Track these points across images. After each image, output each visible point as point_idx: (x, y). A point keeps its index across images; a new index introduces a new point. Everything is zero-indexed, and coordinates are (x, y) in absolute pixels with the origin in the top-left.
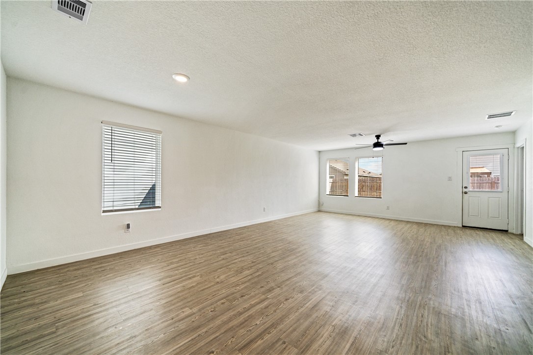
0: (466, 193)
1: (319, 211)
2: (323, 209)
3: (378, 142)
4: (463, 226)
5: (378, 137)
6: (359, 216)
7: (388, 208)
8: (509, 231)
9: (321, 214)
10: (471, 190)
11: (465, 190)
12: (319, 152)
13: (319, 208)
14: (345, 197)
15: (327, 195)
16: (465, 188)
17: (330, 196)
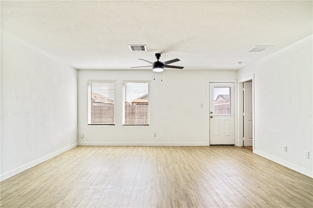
0: (211, 117)
1: (78, 146)
2: (83, 142)
3: (158, 62)
4: (210, 145)
5: (158, 56)
6: (127, 146)
7: (155, 135)
8: (235, 145)
9: (83, 150)
10: (215, 115)
11: (211, 115)
12: (78, 70)
13: (78, 142)
14: (111, 126)
15: (89, 125)
16: (211, 113)
17: (92, 126)
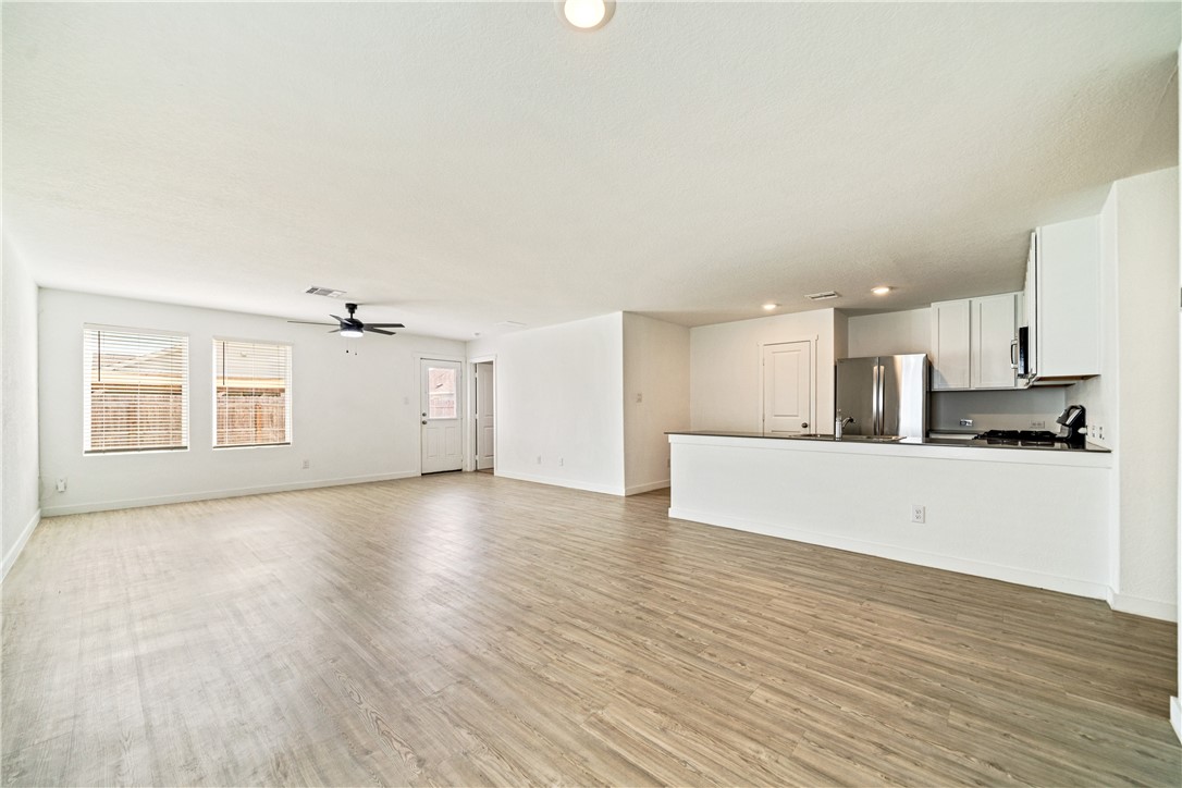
0: (424, 423)
1: (43, 517)
3: (352, 320)
4: (422, 474)
5: (352, 308)
7: (306, 466)
8: (463, 470)
9: (67, 530)
10: (430, 418)
11: (424, 419)
12: (40, 288)
13: (40, 507)
14: (174, 451)
15: (86, 452)
16: (424, 415)
17: (101, 454)
